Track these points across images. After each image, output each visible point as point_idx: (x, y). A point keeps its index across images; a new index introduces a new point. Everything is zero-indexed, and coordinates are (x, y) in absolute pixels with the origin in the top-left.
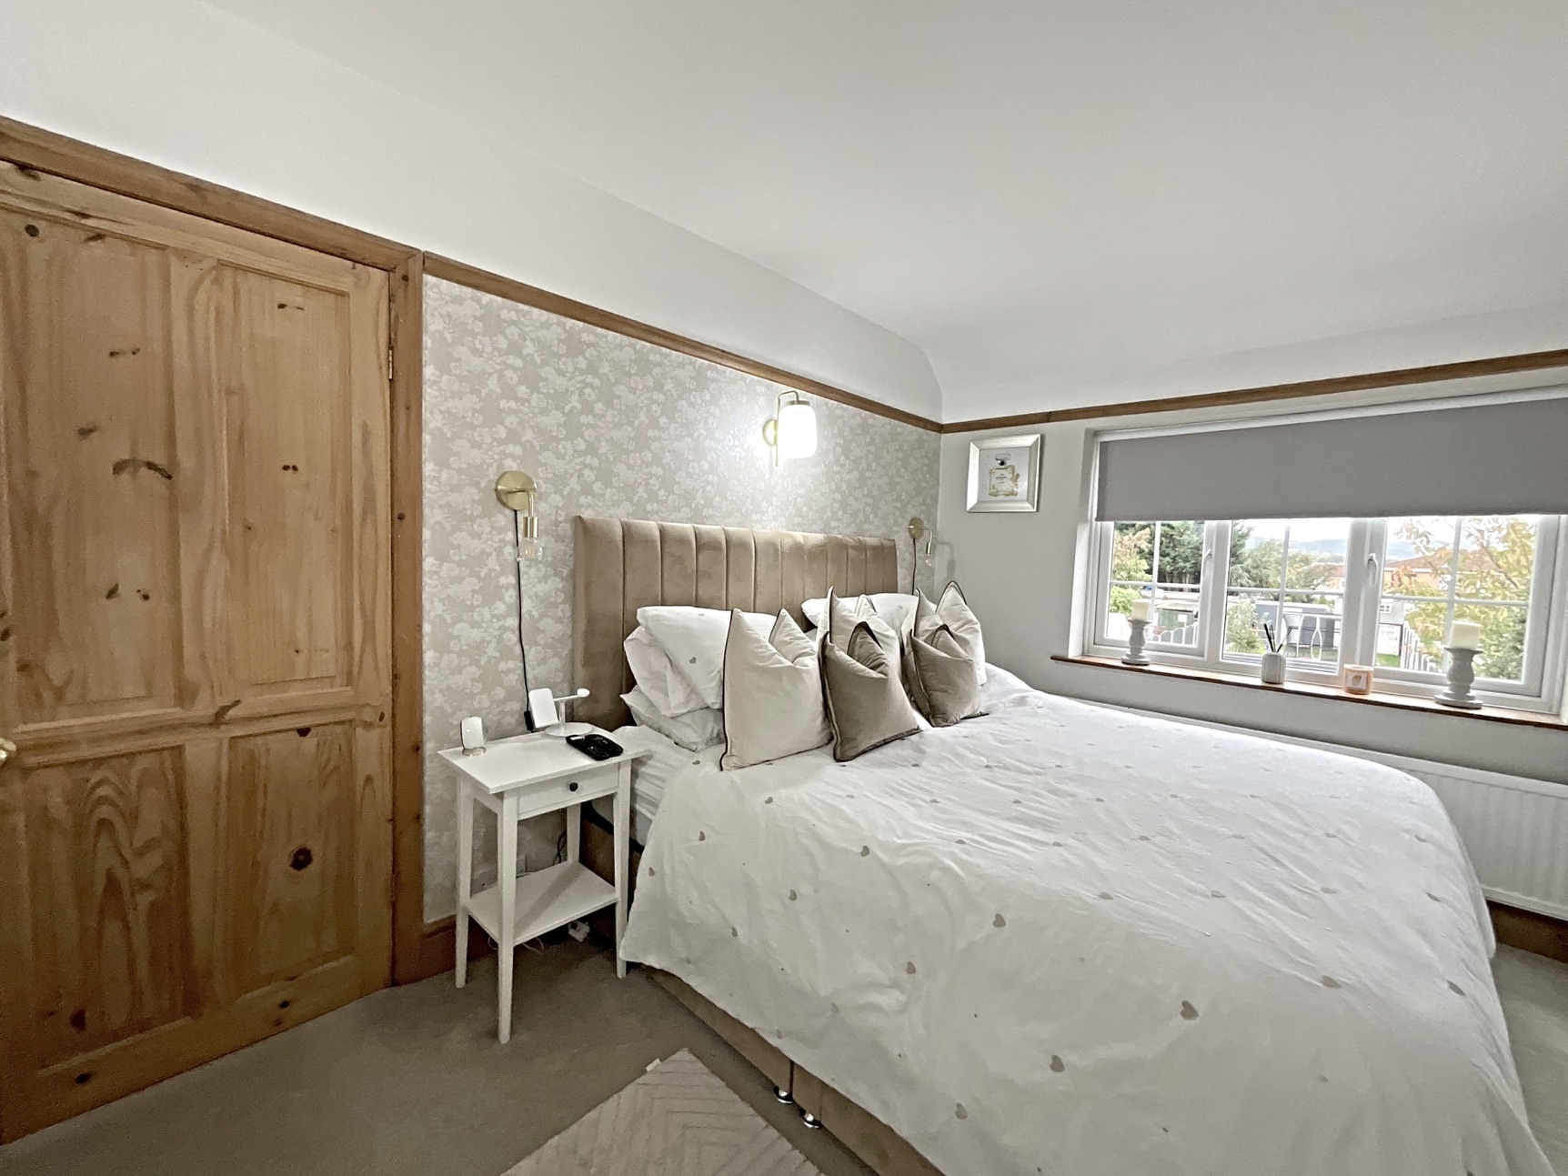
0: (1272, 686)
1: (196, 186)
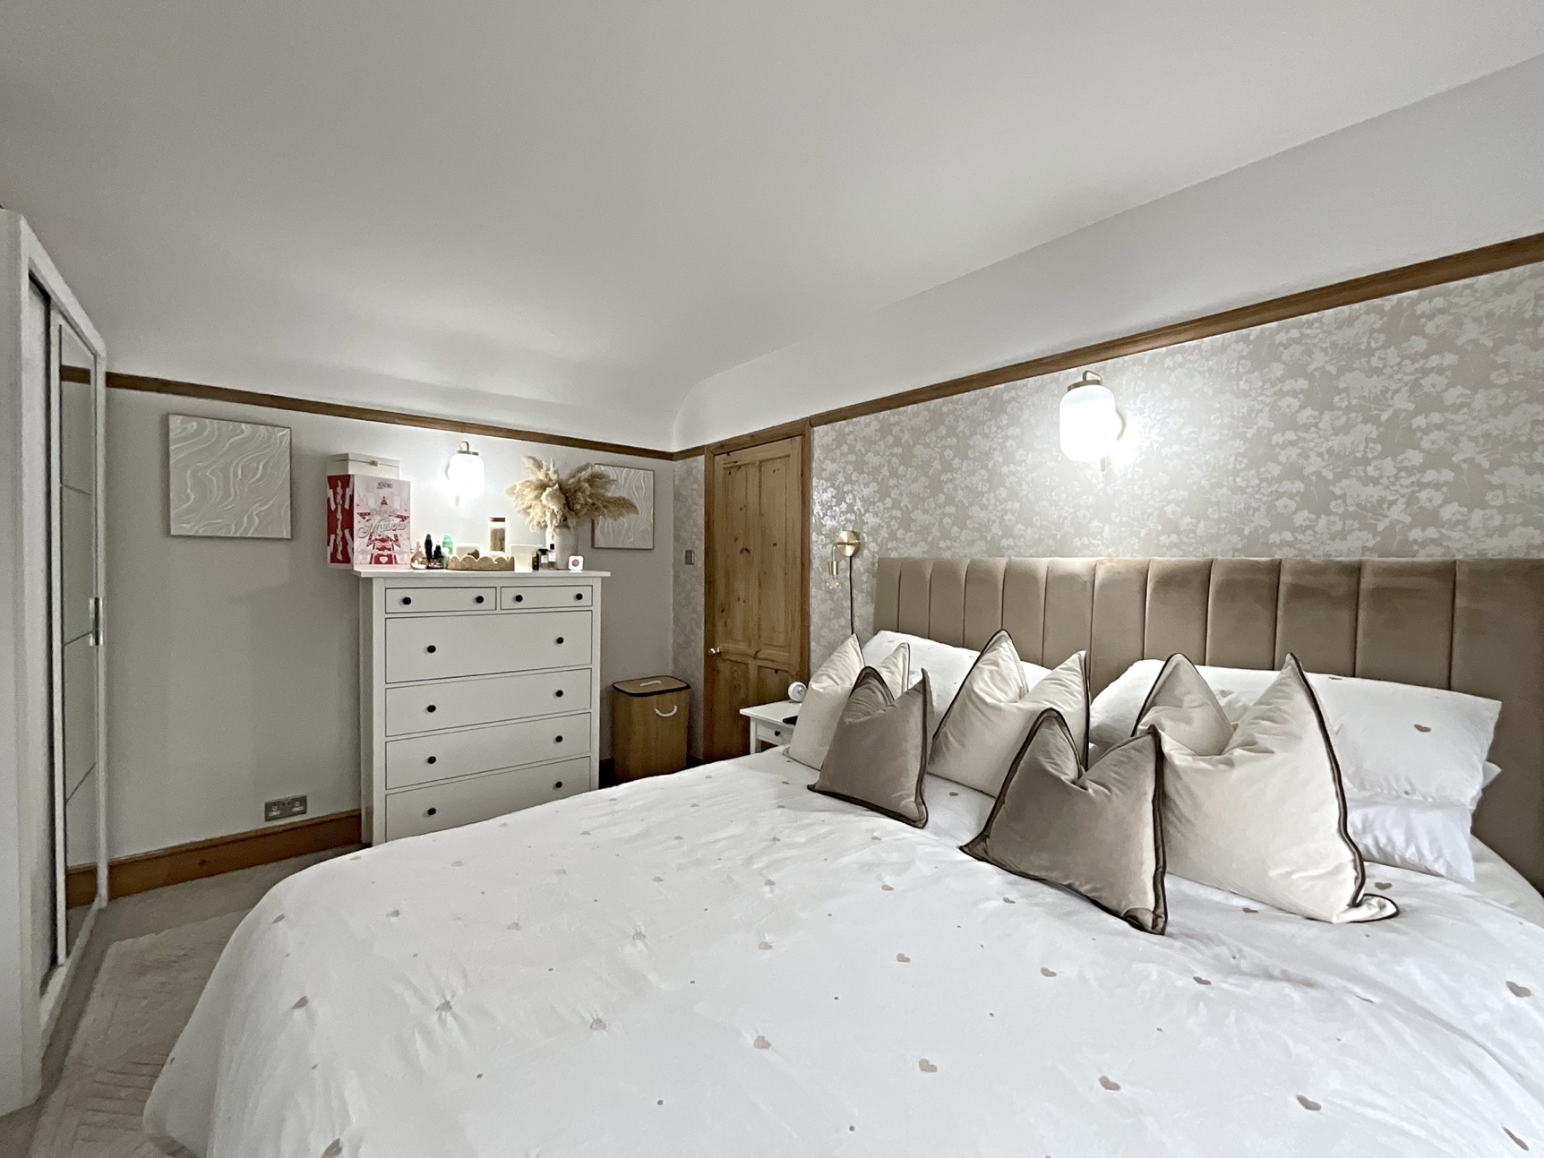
1: (752, 436)
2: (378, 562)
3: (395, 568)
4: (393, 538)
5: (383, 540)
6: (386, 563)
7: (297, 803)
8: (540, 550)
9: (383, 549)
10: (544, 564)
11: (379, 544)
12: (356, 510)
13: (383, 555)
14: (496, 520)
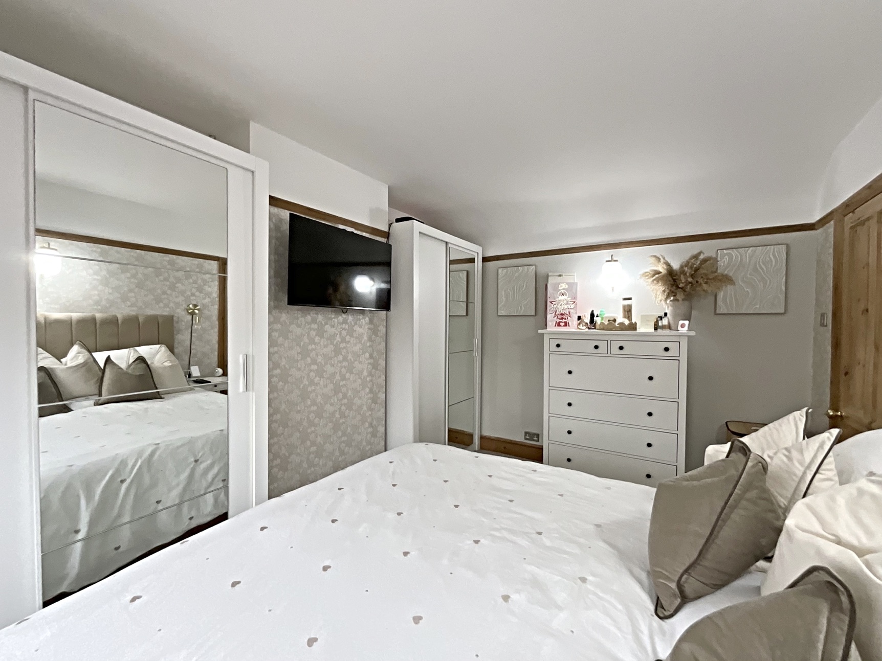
2: (559, 325)
3: (568, 329)
4: (568, 313)
5: (562, 314)
6: (564, 326)
7: (535, 436)
8: (659, 317)
9: (562, 319)
10: (660, 326)
11: (560, 317)
12: (549, 300)
13: (562, 322)
14: (625, 299)
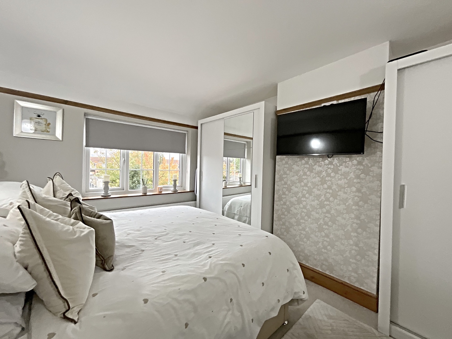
0: (145, 195)
